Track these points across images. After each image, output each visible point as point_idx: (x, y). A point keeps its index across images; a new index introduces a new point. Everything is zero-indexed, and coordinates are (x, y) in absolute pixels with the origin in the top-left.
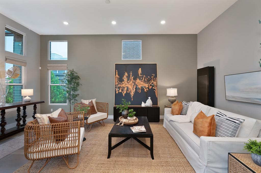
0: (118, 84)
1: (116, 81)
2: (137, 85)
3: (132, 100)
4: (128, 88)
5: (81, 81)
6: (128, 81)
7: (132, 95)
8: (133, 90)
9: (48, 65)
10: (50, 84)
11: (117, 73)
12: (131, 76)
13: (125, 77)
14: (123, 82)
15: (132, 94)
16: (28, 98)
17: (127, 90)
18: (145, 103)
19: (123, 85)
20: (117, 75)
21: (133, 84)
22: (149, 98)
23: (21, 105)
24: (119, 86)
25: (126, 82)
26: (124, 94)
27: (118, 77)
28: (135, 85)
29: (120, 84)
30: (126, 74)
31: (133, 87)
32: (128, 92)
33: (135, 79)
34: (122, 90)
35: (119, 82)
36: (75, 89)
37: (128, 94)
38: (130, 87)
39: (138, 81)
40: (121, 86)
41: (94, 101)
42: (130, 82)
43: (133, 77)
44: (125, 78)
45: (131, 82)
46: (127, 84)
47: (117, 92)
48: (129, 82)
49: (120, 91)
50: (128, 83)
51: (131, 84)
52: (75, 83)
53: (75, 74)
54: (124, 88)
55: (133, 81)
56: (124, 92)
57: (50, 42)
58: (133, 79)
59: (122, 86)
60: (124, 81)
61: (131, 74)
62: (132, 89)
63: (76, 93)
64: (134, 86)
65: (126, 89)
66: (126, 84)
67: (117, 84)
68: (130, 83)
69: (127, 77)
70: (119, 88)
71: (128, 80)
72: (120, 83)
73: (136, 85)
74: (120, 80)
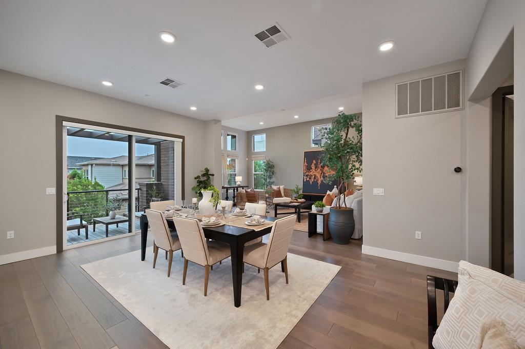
1: (305, 169)
3: (319, 188)
4: (315, 175)
5: (275, 170)
7: (319, 184)
8: (320, 178)
9: (252, 156)
10: (254, 173)
11: (305, 160)
12: (319, 164)
13: (313, 165)
15: (319, 182)
16: (238, 183)
17: (315, 178)
18: (331, 191)
19: (311, 173)
20: (306, 163)
22: (335, 186)
23: (236, 187)
24: (307, 174)
25: (314, 170)
26: (311, 183)
27: (307, 165)
30: (314, 162)
31: (320, 175)
32: (315, 180)
33: (323, 167)
34: (310, 178)
36: (270, 177)
37: (315, 183)
38: (318, 175)
39: (326, 168)
40: (309, 174)
41: (282, 187)
44: (313, 166)
45: (319, 170)
47: (305, 180)
49: (308, 179)
50: (316, 171)
51: (319, 172)
52: (270, 171)
53: (271, 164)
55: (321, 169)
56: (311, 180)
57: (254, 136)
58: (320, 167)
60: (312, 169)
61: (319, 161)
63: (272, 180)
64: (321, 173)
65: (313, 177)
66: (314, 172)
67: (305, 172)
69: (315, 164)
70: (307, 176)
71: (316, 168)
72: (308, 171)
73: (324, 173)
74: (309, 168)
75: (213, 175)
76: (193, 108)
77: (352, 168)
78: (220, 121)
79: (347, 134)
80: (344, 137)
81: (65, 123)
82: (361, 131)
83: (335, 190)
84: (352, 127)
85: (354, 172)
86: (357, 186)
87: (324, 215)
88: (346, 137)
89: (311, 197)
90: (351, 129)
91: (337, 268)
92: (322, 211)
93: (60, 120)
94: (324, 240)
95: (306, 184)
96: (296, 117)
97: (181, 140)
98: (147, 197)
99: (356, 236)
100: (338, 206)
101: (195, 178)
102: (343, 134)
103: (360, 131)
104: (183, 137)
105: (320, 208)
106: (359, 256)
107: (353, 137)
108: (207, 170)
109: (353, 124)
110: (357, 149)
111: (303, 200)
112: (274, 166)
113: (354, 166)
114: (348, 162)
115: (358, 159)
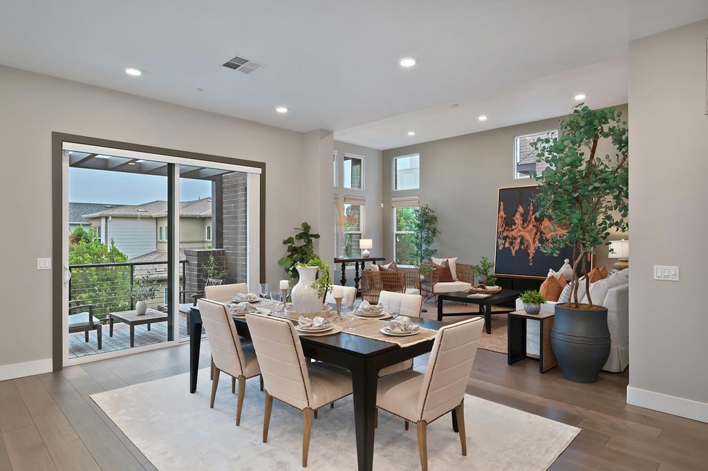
0: (503, 231)
1: (501, 224)
2: (544, 231)
3: (531, 264)
4: (522, 237)
5: (439, 226)
6: (523, 224)
7: (531, 255)
8: (534, 243)
9: (393, 199)
10: (395, 232)
11: (502, 207)
12: (531, 213)
13: (518, 216)
14: (513, 227)
15: (532, 251)
16: (366, 252)
17: (522, 243)
18: (557, 270)
19: (514, 233)
20: (502, 213)
21: (535, 231)
22: (567, 261)
24: (505, 234)
25: (520, 227)
26: (513, 252)
27: (504, 216)
28: (539, 233)
29: (507, 230)
30: (521, 209)
31: (533, 237)
32: (523, 248)
33: (539, 220)
34: (511, 244)
35: (506, 225)
36: (428, 241)
37: (523, 252)
38: (528, 237)
39: (546, 222)
40: (509, 235)
41: (452, 261)
42: (528, 226)
43: (534, 216)
44: (518, 219)
45: (531, 226)
46: (522, 230)
47: (501, 248)
48: (525, 225)
49: (507, 245)
50: (524, 228)
51: (531, 230)
52: (429, 229)
53: (431, 214)
54: (515, 239)
55: (535, 224)
56: (514, 248)
57: (396, 160)
58: (534, 220)
59: (511, 234)
60: (515, 224)
61: (532, 208)
62: (531, 241)
63: (431, 248)
64: (536, 234)
65: (519, 240)
66: (519, 231)
67: (501, 230)
68: (528, 229)
69: (522, 215)
70: (505, 238)
71: (524, 221)
72: (506, 228)
73: (541, 233)
74: (508, 223)
75: (317, 236)
76: (282, 110)
77: (604, 222)
78: (331, 132)
79: (593, 151)
80: (587, 157)
81: (66, 145)
82: (627, 143)
83: (566, 269)
84: (606, 136)
85: (608, 231)
86: (616, 260)
87: (542, 320)
88: (592, 157)
89: (512, 282)
90: (601, 140)
91: (570, 432)
92: (537, 312)
93: (59, 139)
94: (542, 372)
95: (502, 254)
96: (483, 118)
97: (259, 171)
98: (198, 276)
99: (613, 365)
100: (573, 301)
101: (285, 243)
102: (585, 150)
103: (622, 144)
104: (262, 165)
105: (533, 306)
106: (621, 409)
107: (607, 157)
108: (306, 227)
109: (606, 129)
110: (617, 183)
111: (496, 288)
112: (436, 219)
113: (609, 218)
114: (595, 209)
115: (618, 203)
